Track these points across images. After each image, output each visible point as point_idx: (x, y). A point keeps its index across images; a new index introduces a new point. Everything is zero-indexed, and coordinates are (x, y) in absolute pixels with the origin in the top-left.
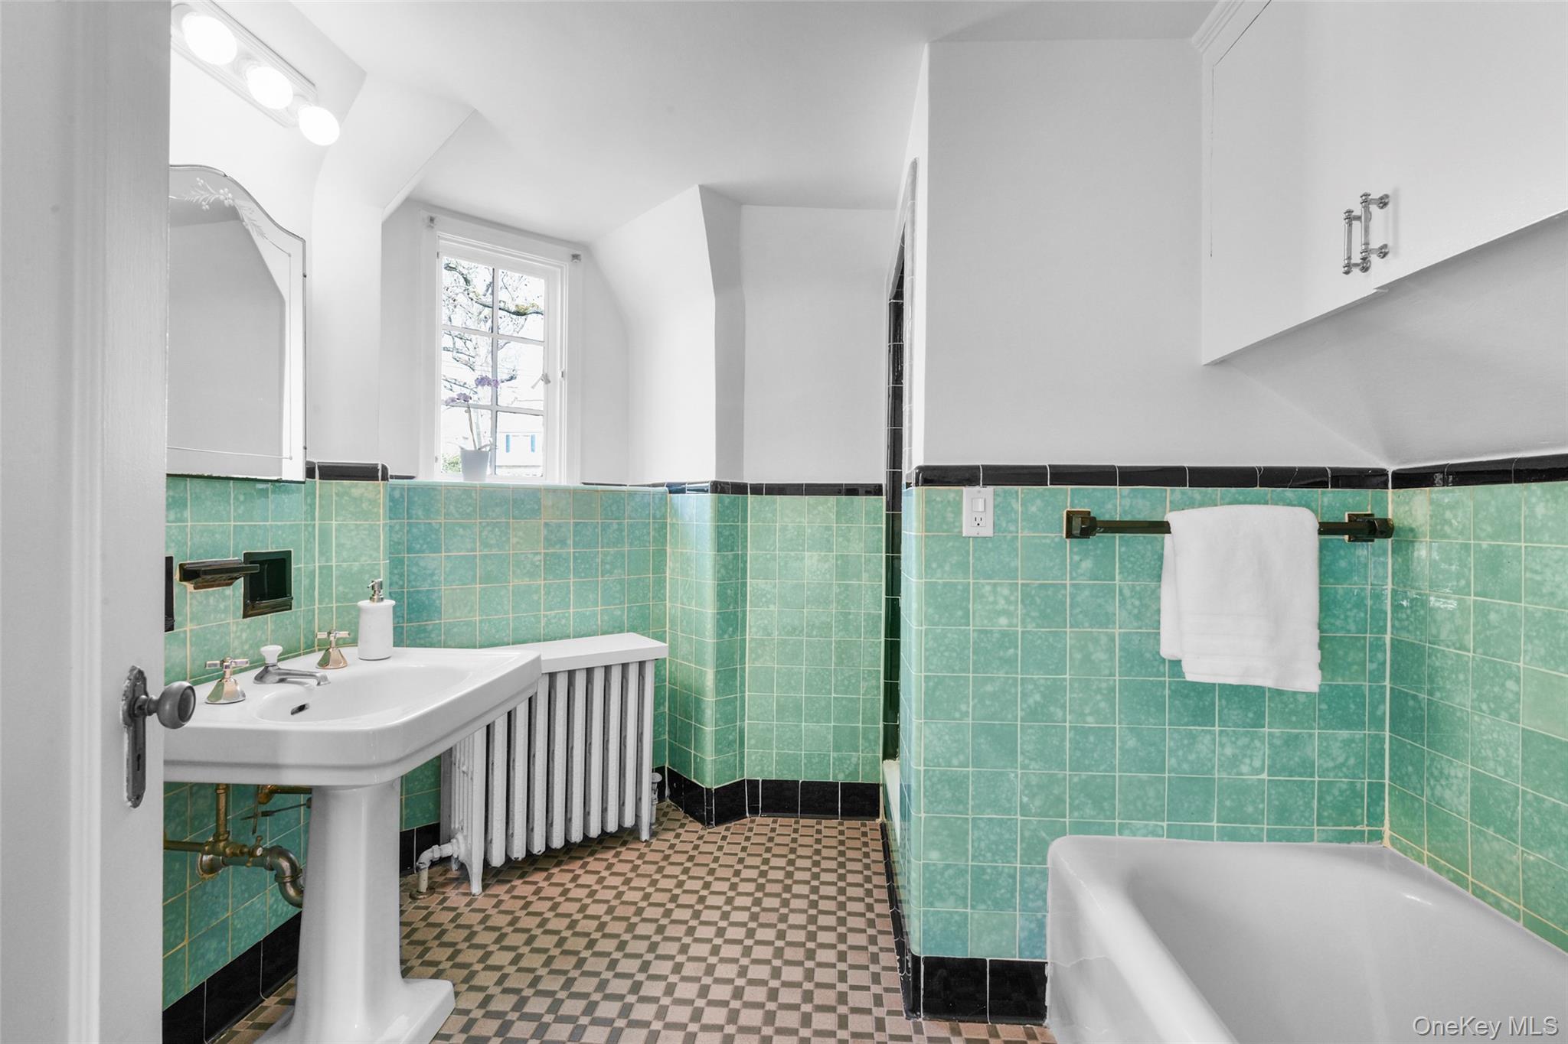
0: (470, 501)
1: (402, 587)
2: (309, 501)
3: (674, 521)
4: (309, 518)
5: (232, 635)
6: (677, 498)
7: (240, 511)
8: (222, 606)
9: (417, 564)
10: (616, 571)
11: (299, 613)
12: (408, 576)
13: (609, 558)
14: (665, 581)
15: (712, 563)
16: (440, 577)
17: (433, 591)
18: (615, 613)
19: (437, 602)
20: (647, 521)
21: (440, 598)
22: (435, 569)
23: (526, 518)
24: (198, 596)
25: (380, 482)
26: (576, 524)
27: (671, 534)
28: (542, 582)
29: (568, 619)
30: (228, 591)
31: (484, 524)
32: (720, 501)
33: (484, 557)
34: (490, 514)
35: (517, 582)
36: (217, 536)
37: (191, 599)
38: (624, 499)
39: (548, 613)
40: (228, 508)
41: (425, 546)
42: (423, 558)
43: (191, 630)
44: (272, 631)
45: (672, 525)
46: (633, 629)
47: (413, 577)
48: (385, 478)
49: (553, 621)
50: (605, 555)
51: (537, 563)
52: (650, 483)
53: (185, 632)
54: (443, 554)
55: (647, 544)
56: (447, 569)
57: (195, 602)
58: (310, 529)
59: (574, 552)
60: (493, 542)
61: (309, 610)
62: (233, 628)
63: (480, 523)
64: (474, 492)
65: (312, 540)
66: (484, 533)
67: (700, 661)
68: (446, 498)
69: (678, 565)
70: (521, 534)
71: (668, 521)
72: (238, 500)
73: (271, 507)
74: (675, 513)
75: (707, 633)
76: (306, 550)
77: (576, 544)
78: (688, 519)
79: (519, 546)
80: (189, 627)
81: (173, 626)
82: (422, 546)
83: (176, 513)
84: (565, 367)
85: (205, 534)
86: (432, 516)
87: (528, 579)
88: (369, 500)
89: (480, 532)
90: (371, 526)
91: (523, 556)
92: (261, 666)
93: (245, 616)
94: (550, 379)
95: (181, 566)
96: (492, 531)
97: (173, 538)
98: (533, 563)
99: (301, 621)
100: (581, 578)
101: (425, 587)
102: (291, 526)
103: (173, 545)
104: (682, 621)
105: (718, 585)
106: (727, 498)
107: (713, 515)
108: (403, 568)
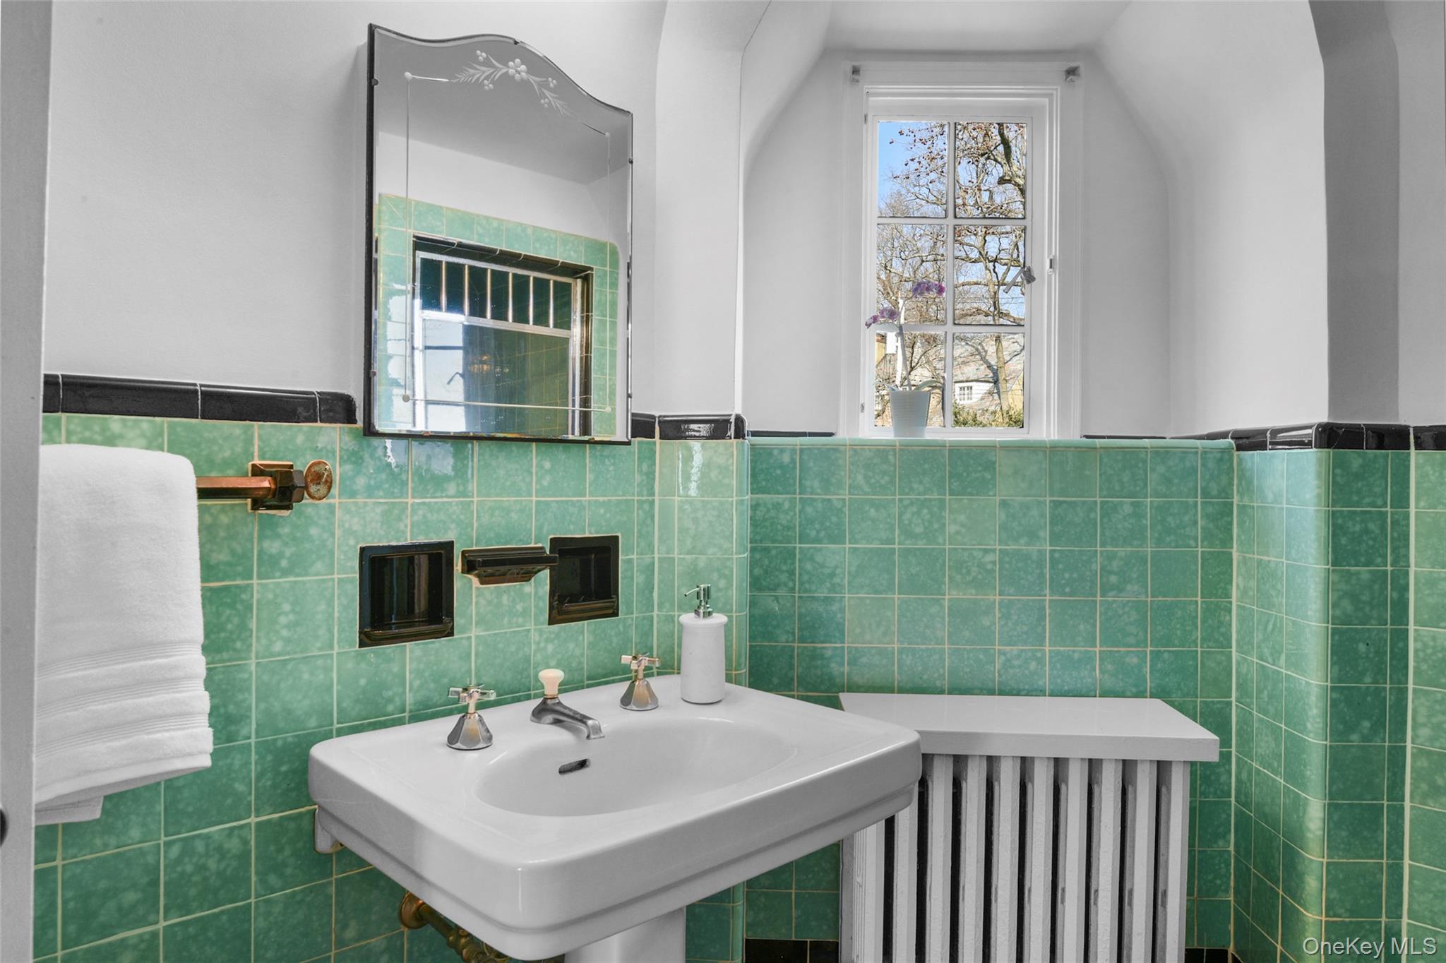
0: (885, 467)
1: (793, 590)
2: (645, 467)
3: (1246, 502)
4: (645, 492)
5: (533, 647)
6: (1254, 458)
7: (545, 483)
8: (519, 607)
9: (812, 559)
10: (1129, 587)
11: (630, 621)
12: (800, 574)
13: (1115, 565)
14: (1230, 611)
15: (1321, 587)
16: (843, 579)
17: (833, 599)
18: (1127, 660)
19: (839, 616)
20: (1191, 500)
21: (842, 610)
22: (836, 567)
23: (971, 494)
24: (487, 593)
25: (734, 441)
26: (1056, 504)
27: (1241, 524)
28: (997, 598)
29: (1040, 661)
30: (528, 588)
31: (906, 502)
32: (1338, 464)
33: (906, 553)
34: (915, 486)
35: (955, 594)
36: (513, 515)
37: (477, 596)
38: (1145, 462)
39: (1008, 648)
40: (527, 480)
41: (822, 534)
42: (820, 550)
43: (477, 637)
44: (590, 643)
45: (1242, 508)
46: (1161, 693)
47: (806, 577)
48: (740, 434)
49: (1016, 663)
50: (1110, 557)
51: (989, 567)
52: (1205, 432)
53: (470, 638)
54: (848, 546)
55: (1192, 543)
56: (853, 569)
57: (482, 601)
58: (646, 506)
59: (1051, 551)
60: (919, 530)
61: (644, 618)
62: (534, 636)
63: (901, 500)
64: (891, 453)
65: (649, 521)
66: (907, 516)
67: (1295, 776)
68: (852, 464)
69: (1253, 584)
70: (962, 518)
71: (1236, 500)
72: (542, 467)
73: (589, 477)
74: (1248, 487)
75: (1309, 726)
76: (640, 535)
77: (1055, 538)
78: (1270, 497)
79: (959, 538)
80: (474, 632)
81: (452, 628)
82: (818, 532)
83: (458, 485)
84: (1056, 251)
85: (497, 513)
86: (832, 489)
87: (973, 591)
88: (719, 467)
89: (901, 515)
90: (721, 503)
91: (966, 554)
92: (536, 696)
93: (552, 621)
94: (1035, 274)
95: (463, 553)
96: (918, 513)
97: (454, 517)
98: (981, 565)
99: (633, 633)
100: (1065, 594)
101: (822, 593)
102: (619, 502)
103: (453, 526)
104: (1260, 691)
105: (1334, 631)
106: (1354, 458)
107: (1322, 491)
108: (794, 563)
